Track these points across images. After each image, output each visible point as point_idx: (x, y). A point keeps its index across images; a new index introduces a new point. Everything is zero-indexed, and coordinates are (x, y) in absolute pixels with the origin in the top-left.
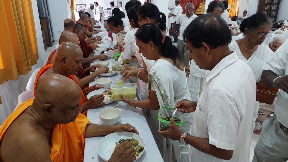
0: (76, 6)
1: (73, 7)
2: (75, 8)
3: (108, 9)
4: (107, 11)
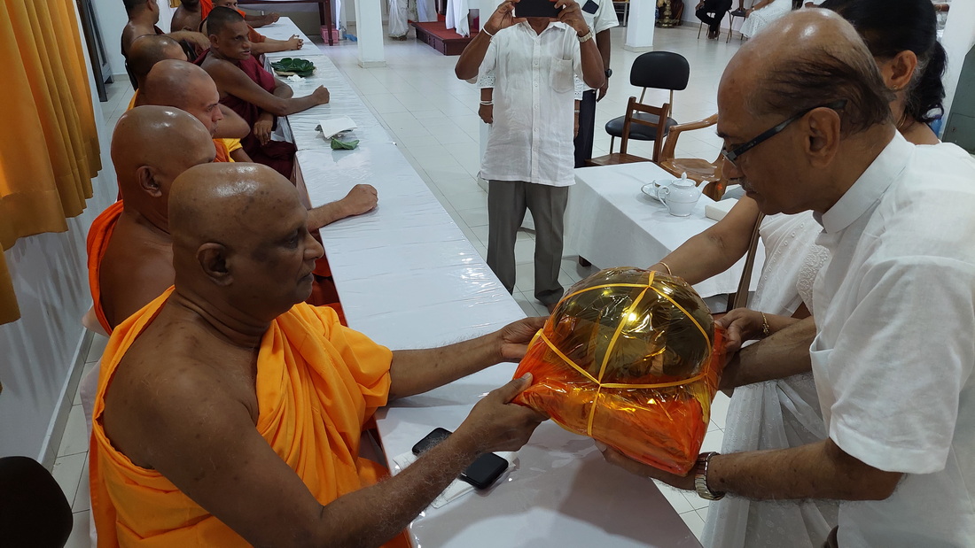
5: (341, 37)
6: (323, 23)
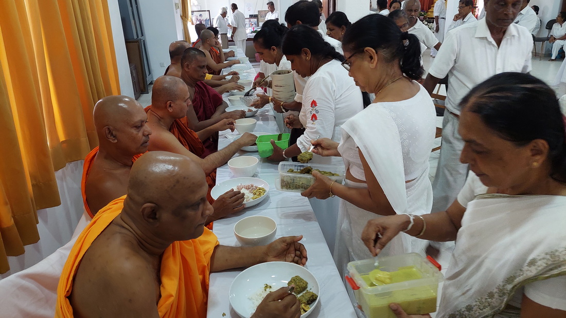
0: (192, 14)
1: (186, 17)
2: (189, 18)
3: (251, 16)
4: (250, 21)
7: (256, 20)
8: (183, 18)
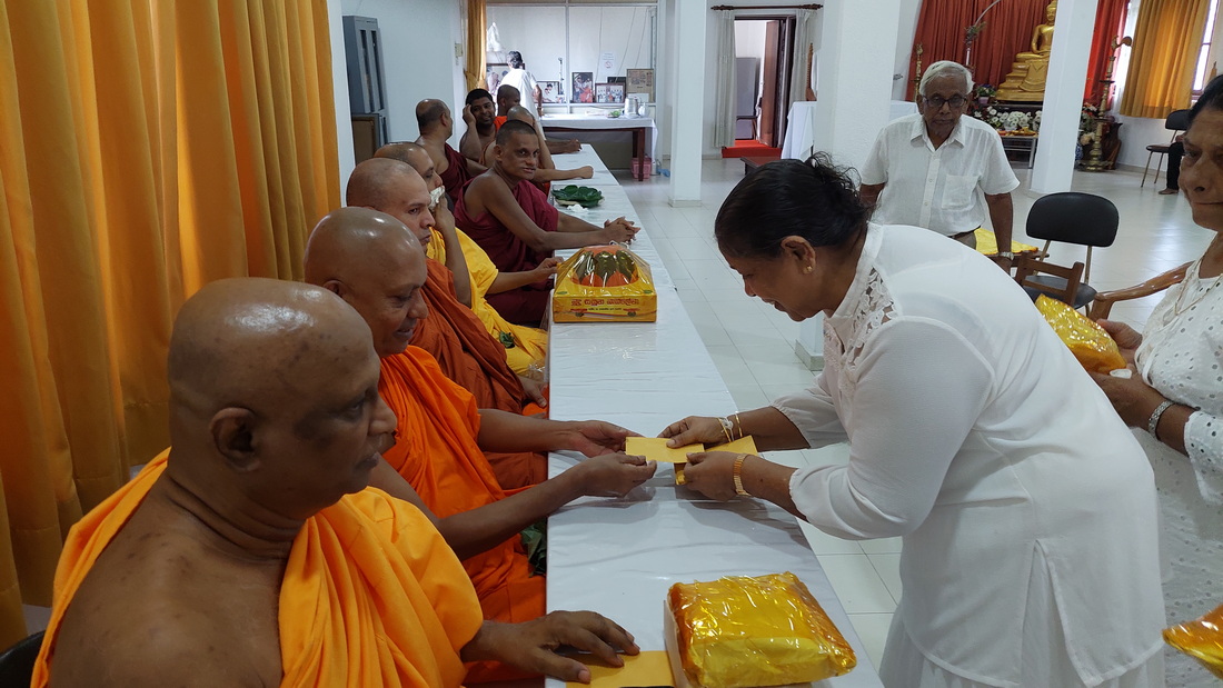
0: (488, 71)
2: (480, 78)
3: (612, 80)
4: (608, 90)
5: (654, 172)
6: (635, 156)
7: (621, 88)
8: (470, 75)
